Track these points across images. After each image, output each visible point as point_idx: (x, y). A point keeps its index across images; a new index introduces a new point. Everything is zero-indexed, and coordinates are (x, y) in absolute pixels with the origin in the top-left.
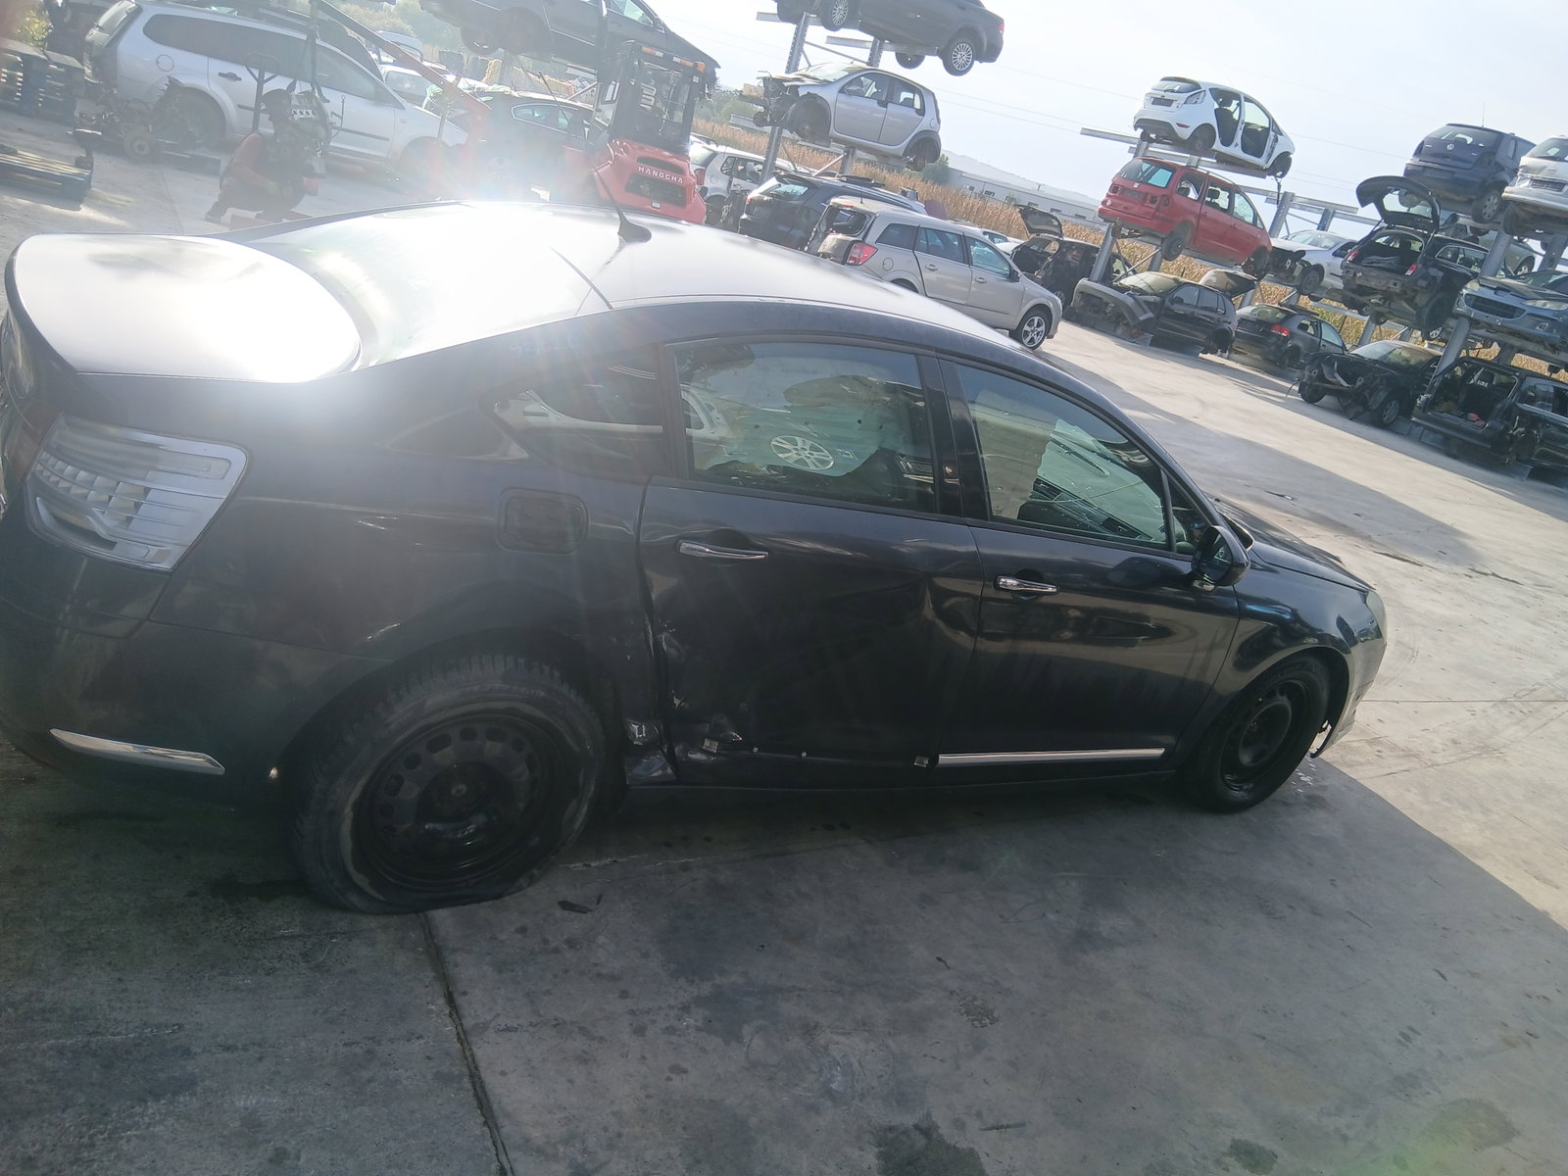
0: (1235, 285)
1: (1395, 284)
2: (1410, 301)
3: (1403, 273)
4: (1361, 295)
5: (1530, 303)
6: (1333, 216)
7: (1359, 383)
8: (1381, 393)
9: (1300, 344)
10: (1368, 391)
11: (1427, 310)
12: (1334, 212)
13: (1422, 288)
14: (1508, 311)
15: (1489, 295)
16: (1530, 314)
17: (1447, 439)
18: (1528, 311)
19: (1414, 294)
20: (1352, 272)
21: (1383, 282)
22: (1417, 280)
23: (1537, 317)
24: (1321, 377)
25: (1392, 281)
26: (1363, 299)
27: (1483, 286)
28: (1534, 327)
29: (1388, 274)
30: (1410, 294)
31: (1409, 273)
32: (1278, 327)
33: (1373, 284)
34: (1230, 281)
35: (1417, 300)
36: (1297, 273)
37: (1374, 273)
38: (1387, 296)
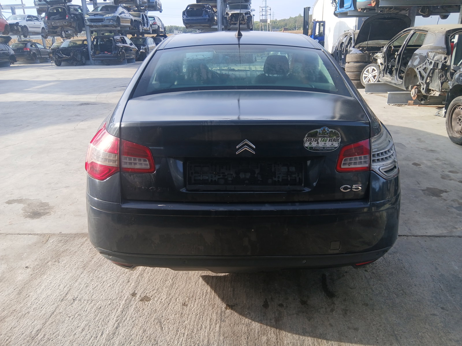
0: (5, 39)
1: (65, 23)
2: (70, 26)
3: (65, 19)
4: (55, 29)
5: (105, 16)
6: (15, 9)
7: (72, 55)
8: (79, 55)
9: (34, 52)
10: (75, 56)
11: (77, 27)
12: (14, 7)
13: (73, 21)
14: (101, 20)
15: (93, 17)
16: (107, 19)
17: (102, 61)
18: (106, 19)
19: (71, 24)
20: (50, 23)
21: (61, 23)
22: (70, 20)
23: (109, 20)
24: (59, 57)
25: (64, 22)
26: (56, 30)
27: (90, 15)
28: (109, 23)
29: (62, 20)
30: (69, 24)
31: (67, 18)
32: (25, 49)
33: (58, 25)
34: (2, 39)
35: (73, 25)
36: (20, 30)
37: (57, 21)
38: (62, 27)
